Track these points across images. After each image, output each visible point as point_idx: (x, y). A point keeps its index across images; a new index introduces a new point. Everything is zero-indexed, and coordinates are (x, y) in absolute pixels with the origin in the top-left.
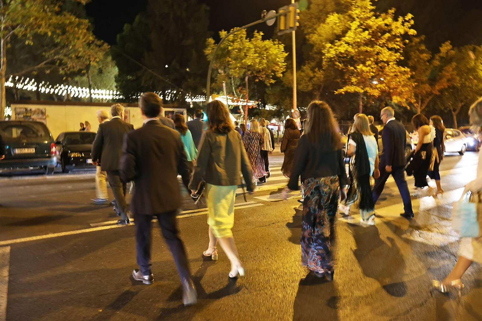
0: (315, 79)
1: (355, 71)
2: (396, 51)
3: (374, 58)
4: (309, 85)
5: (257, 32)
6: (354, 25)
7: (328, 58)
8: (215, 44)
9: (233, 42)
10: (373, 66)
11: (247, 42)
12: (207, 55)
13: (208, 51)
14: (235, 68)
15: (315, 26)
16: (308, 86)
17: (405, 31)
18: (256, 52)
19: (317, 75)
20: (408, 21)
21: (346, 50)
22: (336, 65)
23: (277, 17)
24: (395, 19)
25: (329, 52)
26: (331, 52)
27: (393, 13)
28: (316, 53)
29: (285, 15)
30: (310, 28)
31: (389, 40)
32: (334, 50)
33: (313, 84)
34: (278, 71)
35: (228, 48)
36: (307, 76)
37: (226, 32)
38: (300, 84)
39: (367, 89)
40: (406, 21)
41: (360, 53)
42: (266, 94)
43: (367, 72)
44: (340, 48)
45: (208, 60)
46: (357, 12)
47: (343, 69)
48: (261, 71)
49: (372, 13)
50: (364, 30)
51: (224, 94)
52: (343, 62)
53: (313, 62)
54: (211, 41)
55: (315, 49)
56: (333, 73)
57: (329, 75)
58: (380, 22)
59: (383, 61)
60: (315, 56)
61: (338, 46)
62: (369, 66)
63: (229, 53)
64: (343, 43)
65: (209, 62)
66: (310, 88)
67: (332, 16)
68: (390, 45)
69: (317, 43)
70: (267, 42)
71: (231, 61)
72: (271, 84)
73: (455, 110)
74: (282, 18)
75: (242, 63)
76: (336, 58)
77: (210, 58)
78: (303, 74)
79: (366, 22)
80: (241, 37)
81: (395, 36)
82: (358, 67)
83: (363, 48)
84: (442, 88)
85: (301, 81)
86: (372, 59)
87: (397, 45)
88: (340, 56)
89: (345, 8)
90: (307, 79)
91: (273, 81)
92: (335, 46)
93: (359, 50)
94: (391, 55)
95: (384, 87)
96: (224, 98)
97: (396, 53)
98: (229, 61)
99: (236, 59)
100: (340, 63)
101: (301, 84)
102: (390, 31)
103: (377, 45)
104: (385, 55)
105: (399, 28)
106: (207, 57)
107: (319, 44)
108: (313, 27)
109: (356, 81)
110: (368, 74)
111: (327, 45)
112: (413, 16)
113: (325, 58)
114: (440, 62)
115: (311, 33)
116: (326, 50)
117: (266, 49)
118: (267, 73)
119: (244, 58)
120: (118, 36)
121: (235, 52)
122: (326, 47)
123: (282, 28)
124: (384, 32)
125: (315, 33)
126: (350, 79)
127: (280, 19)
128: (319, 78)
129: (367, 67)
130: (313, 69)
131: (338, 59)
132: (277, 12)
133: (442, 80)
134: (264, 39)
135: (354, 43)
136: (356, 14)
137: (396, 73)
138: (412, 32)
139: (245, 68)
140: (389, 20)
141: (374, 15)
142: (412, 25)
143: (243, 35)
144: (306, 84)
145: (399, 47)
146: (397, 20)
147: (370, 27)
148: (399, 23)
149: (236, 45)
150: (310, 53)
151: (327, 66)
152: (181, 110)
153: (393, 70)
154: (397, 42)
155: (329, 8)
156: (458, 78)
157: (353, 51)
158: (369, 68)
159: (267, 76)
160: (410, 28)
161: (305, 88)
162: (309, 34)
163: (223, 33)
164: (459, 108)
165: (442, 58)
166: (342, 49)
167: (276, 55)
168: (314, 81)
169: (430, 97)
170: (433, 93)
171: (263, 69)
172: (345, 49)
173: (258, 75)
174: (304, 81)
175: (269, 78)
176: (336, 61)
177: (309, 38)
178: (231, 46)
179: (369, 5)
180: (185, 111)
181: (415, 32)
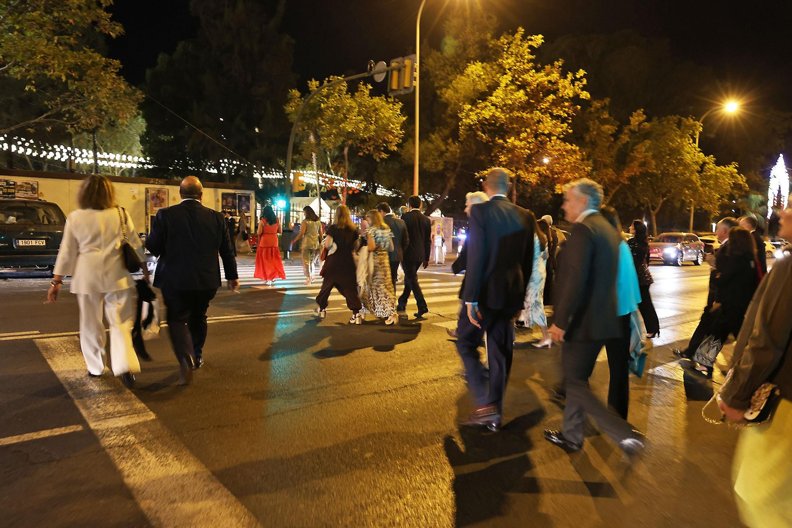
0: (448, 154)
1: (505, 145)
2: (564, 120)
3: (531, 130)
4: (439, 163)
5: (363, 85)
6: (505, 79)
7: (466, 125)
8: (301, 97)
9: (327, 97)
10: (529, 140)
11: (348, 99)
12: (289, 114)
13: (290, 109)
14: (330, 135)
15: (450, 78)
16: (437, 164)
17: (575, 92)
18: (360, 113)
19: (451, 149)
20: (580, 80)
21: (493, 115)
22: (478, 136)
23: (388, 72)
24: (563, 75)
25: (468, 116)
26: (471, 117)
27: (560, 67)
28: (451, 116)
29: (399, 70)
30: (442, 79)
31: (554, 103)
32: (476, 114)
33: (445, 162)
34: (391, 142)
35: (320, 105)
36: (437, 148)
37: (317, 83)
38: (426, 161)
39: (520, 172)
40: (576, 79)
41: (512, 120)
42: (376, 173)
43: (521, 148)
44: (483, 112)
45: (290, 121)
46: (509, 61)
47: (488, 142)
48: (368, 140)
49: (531, 65)
50: (519, 88)
51: (313, 168)
52: (490, 132)
53: (447, 129)
54: (296, 93)
55: (449, 111)
56: (474, 147)
57: (467, 149)
58: (541, 78)
59: (543, 134)
60: (449, 120)
61: (482, 109)
62: (524, 139)
63: (321, 112)
64: (489, 104)
65: (292, 124)
66: (441, 167)
67: (473, 66)
68: (555, 112)
69: (452, 101)
70: (376, 100)
71: (324, 124)
72: (382, 159)
73: (654, 208)
74: (395, 74)
75: (340, 129)
76: (478, 126)
77: (294, 118)
78: (430, 146)
79: (522, 76)
80: (340, 90)
81: (563, 99)
82: (508, 140)
83: (516, 114)
84: (632, 175)
85: (427, 155)
86: (528, 130)
87: (564, 111)
88: (484, 123)
89: (493, 54)
90: (436, 154)
91: (384, 156)
92: (477, 108)
93: (510, 116)
94: (555, 126)
95: (544, 170)
96: (314, 174)
97: (562, 123)
98: (320, 124)
99: (330, 122)
100: (484, 132)
101: (428, 160)
102: (555, 92)
103: (537, 110)
104: (548, 125)
105: (567, 89)
106: (289, 117)
107: (455, 104)
108: (447, 78)
109: (505, 161)
110: (523, 151)
111: (464, 106)
112: (586, 73)
113: (462, 125)
114: (630, 137)
115: (445, 87)
116: (464, 114)
117: (376, 110)
118: (376, 144)
119: (344, 122)
120: (148, 72)
121: (329, 113)
122: (464, 109)
123: (394, 86)
124: (548, 93)
125: (449, 88)
126: (498, 157)
127: (392, 75)
128: (454, 154)
129: (521, 140)
130: (445, 140)
131: (481, 127)
132: (388, 65)
133: (632, 164)
134: (372, 94)
135: (505, 105)
136: (509, 63)
137: (560, 152)
138: (585, 95)
139: (343, 136)
140: (555, 76)
141: (534, 68)
142: (584, 85)
143: (342, 88)
144: (435, 161)
145: (566, 115)
146: (566, 78)
147: (529, 84)
148: (567, 82)
149: (332, 101)
150: (443, 116)
151: (465, 136)
152: (248, 192)
153: (558, 147)
154: (565, 107)
155: (472, 52)
156: (654, 162)
157: (502, 116)
158: (524, 142)
159: (377, 148)
160: (583, 89)
161: (433, 167)
162: (441, 88)
163: (314, 84)
164: (660, 206)
165: (632, 132)
166: (487, 114)
167: (389, 119)
168: (446, 157)
169: (617, 188)
170: (621, 182)
171: (370, 138)
172: (491, 114)
173: (362, 147)
174: (431, 156)
175: (380, 150)
176: (478, 130)
177: (441, 93)
178: (324, 102)
179: (526, 54)
180: (253, 195)
181: (589, 96)
